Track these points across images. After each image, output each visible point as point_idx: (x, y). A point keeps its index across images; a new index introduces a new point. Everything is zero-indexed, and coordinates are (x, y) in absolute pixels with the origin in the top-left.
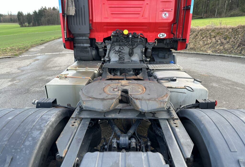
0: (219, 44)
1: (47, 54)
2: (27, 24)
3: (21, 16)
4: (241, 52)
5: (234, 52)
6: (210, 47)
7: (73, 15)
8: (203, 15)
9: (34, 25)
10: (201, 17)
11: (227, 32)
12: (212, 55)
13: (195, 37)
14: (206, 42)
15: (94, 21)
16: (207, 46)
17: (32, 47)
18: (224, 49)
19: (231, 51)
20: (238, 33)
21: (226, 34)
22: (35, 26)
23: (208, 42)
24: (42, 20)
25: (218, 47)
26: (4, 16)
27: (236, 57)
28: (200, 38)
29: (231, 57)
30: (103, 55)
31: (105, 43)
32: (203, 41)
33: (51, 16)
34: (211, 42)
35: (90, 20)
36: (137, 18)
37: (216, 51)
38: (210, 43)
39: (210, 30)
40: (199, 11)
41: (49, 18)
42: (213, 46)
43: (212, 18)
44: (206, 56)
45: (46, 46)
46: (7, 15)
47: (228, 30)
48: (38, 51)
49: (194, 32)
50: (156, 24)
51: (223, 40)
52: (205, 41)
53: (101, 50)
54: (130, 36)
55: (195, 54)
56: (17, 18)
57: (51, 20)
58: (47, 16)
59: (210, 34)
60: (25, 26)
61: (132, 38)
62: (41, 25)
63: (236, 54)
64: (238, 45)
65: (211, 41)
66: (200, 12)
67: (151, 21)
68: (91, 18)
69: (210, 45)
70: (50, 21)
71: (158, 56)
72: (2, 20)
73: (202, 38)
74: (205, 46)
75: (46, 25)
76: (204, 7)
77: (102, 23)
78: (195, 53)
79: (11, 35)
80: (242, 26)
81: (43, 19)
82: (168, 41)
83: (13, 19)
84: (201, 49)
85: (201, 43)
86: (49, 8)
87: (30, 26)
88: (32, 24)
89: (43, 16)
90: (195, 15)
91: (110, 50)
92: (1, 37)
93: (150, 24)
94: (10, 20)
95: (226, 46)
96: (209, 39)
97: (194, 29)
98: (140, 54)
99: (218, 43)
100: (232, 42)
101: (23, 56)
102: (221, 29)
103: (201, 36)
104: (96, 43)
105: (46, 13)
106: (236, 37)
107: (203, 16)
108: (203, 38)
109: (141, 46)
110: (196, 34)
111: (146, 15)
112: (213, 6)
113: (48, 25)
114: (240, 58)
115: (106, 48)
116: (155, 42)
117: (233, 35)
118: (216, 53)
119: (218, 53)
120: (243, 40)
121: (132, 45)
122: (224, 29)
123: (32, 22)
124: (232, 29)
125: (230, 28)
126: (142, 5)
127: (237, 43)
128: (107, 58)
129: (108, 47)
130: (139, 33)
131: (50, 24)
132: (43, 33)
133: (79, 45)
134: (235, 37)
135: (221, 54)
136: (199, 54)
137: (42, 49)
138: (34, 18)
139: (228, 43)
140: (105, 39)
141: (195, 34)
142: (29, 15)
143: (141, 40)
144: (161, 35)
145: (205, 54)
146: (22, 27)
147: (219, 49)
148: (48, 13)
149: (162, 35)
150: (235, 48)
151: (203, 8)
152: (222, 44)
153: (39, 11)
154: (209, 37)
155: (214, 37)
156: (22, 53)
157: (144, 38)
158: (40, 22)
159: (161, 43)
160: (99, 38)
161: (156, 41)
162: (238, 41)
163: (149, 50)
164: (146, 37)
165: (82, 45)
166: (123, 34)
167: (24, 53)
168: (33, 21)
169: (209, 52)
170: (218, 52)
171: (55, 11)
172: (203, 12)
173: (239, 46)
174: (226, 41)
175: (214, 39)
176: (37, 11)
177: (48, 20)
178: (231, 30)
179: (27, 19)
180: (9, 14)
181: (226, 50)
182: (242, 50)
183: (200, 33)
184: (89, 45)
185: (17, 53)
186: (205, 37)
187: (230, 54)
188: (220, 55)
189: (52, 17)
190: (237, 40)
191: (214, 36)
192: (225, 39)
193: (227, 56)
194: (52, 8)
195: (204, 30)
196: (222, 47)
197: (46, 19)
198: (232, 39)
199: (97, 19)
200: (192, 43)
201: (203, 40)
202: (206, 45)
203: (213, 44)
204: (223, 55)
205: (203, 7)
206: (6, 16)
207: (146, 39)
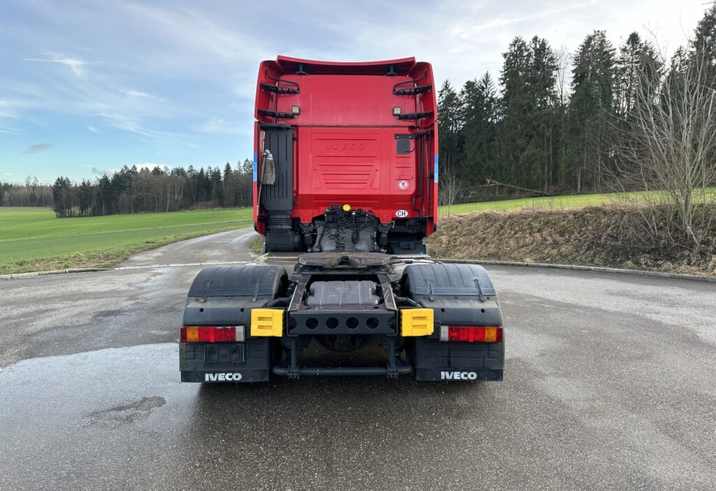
0: (550, 244)
1: (174, 265)
2: (76, 210)
3: (64, 189)
4: (593, 260)
5: (580, 260)
6: (531, 252)
7: (272, 183)
8: (548, 189)
9: (96, 213)
10: (541, 192)
11: (564, 220)
12: (533, 266)
13: (499, 231)
14: (521, 242)
15: (300, 193)
16: (524, 249)
17: (134, 253)
18: (560, 254)
19: (575, 258)
20: (586, 222)
21: (562, 223)
22: (98, 215)
23: (527, 240)
24: (121, 198)
25: (546, 251)
26: (14, 190)
27: (581, 269)
28: (510, 233)
29: (572, 268)
30: (311, 243)
31: (314, 224)
32: (515, 240)
33: (148, 189)
34: (534, 240)
35: (294, 192)
36: (364, 189)
37: (542, 259)
38: (532, 244)
39: (530, 216)
40: (535, 178)
41: (140, 194)
42: (537, 249)
43: (570, 195)
44: (520, 267)
45: (164, 252)
46: (22, 187)
47: (565, 216)
48: (151, 260)
49: (495, 221)
50: (391, 197)
51: (558, 236)
52: (520, 238)
53: (307, 235)
54: (354, 214)
55: (497, 264)
56: (52, 195)
57: (145, 199)
58: (137, 188)
59: (529, 224)
60: (71, 216)
61: (356, 216)
62: (115, 214)
63: (584, 263)
64: (588, 245)
65: (532, 239)
66: (538, 180)
67: (383, 193)
68: (295, 189)
69: (530, 248)
70: (142, 203)
71: (399, 246)
72: (7, 200)
73: (513, 232)
74: (520, 250)
75: (129, 211)
76: (546, 170)
77: (311, 195)
78: (498, 262)
79: (32, 238)
80: (592, 208)
81: (123, 196)
82: (412, 223)
83: (38, 196)
84: (512, 256)
85: (512, 243)
86: (144, 169)
87: (85, 216)
88: (90, 209)
89: (124, 189)
90: (526, 189)
91: (322, 235)
92: (2, 243)
93: (382, 196)
94: (29, 199)
95: (563, 249)
96: (527, 235)
97: (496, 214)
98: (370, 241)
99: (548, 243)
100: (575, 240)
101: (123, 268)
102: (551, 213)
103: (511, 229)
104: (300, 225)
105: (133, 183)
106: (583, 229)
107: (548, 192)
108: (515, 233)
109: (370, 228)
110: (500, 225)
111: (376, 185)
112: (569, 166)
113: (136, 212)
114: (590, 270)
115: (316, 232)
116: (392, 224)
117: (577, 226)
118: (542, 263)
119: (547, 262)
120: (596, 235)
121: (358, 226)
122: (557, 214)
123: (92, 205)
124: (575, 215)
125: (570, 213)
126: (370, 171)
127: (585, 241)
128: (317, 247)
129: (320, 230)
130: (366, 210)
131: (141, 210)
132: (123, 232)
133: (275, 227)
134: (580, 230)
135: (551, 265)
136: (506, 264)
137: (158, 257)
138: (99, 195)
139: (567, 242)
140: (314, 219)
141: (497, 225)
142: (85, 188)
143: (370, 220)
144: (400, 214)
145: (519, 265)
146: (61, 217)
147: (549, 255)
148: (139, 181)
149: (402, 214)
150: (582, 252)
151: (544, 172)
152: (556, 244)
153: (116, 176)
154: (528, 231)
155: (539, 231)
156: (119, 263)
157: (374, 217)
158: (113, 205)
159: (403, 226)
160: (306, 216)
161: (394, 222)
162: (587, 237)
163: (384, 236)
164: (377, 216)
165: (279, 227)
166: (343, 210)
167: (122, 264)
168: (94, 203)
169: (529, 261)
170: (548, 260)
171: (159, 176)
172: (546, 182)
173: (588, 249)
174: (563, 238)
175: (538, 235)
176: (110, 178)
177: (138, 199)
178: (571, 217)
179: (80, 196)
180: (28, 185)
181: (564, 257)
182: (595, 255)
183: (508, 223)
184: (290, 227)
185: (107, 263)
186: (520, 230)
187: (570, 263)
188: (549, 267)
189: (148, 192)
190: (585, 236)
191: (539, 229)
192: (562, 234)
193: (565, 268)
194: (151, 169)
195: (516, 216)
196: (555, 252)
197: (133, 197)
198: (576, 234)
199: (304, 190)
200: (492, 243)
201: (516, 238)
202: (522, 247)
203: (536, 246)
204: (556, 265)
205: (543, 169)
206: (19, 188)
207: (378, 219)
